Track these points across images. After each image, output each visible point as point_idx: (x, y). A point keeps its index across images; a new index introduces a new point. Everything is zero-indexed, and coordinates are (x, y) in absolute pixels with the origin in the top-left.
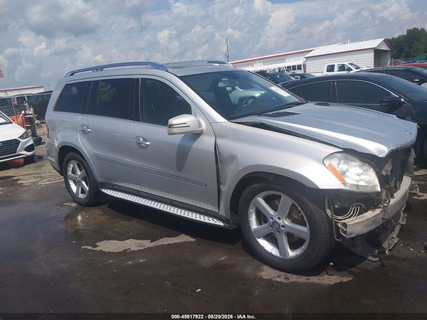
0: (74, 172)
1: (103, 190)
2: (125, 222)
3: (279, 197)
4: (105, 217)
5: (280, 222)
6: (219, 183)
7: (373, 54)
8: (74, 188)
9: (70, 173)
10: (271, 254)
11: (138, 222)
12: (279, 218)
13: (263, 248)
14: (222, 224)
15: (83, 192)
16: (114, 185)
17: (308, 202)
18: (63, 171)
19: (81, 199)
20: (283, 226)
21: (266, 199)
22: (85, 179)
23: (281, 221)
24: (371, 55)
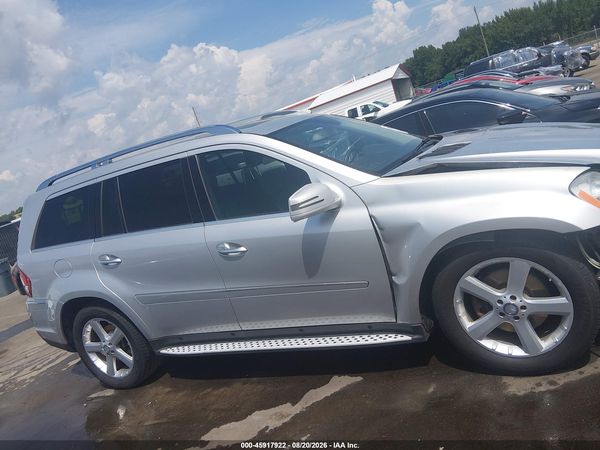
0: (95, 337)
1: (163, 351)
2: (222, 390)
3: (506, 266)
4: (180, 394)
5: (517, 302)
6: (390, 274)
7: (391, 86)
8: (101, 365)
9: (88, 342)
10: (510, 356)
11: (244, 383)
12: (513, 298)
13: (492, 352)
14: (407, 338)
15: (121, 365)
16: (181, 337)
17: (561, 257)
18: (72, 342)
19: (119, 379)
20: (523, 307)
21: (479, 276)
22: (122, 344)
23: (518, 300)
24: (390, 88)
